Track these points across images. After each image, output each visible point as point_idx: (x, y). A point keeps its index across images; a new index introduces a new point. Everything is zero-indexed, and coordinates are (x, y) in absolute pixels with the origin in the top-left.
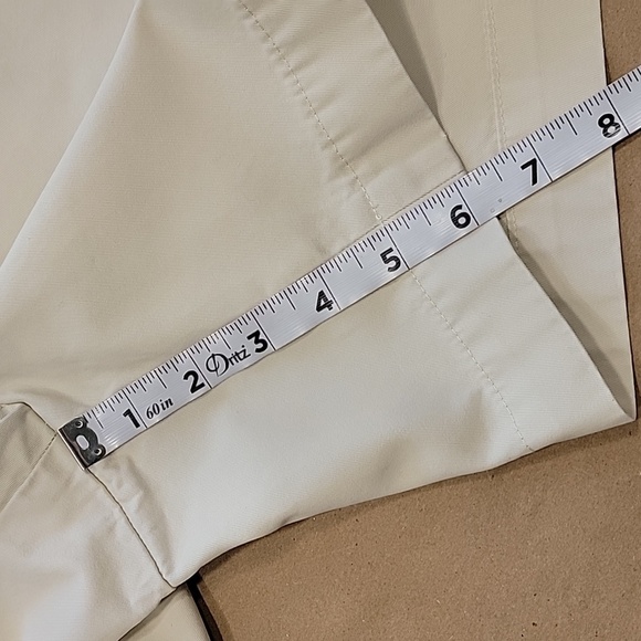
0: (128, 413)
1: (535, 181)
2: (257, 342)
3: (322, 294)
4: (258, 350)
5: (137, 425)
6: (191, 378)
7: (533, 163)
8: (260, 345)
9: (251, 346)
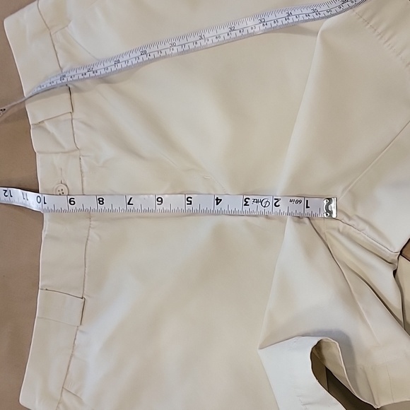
0: (307, 207)
1: (131, 199)
2: (247, 202)
3: (217, 204)
4: (249, 199)
5: (307, 201)
6: (277, 204)
7: (129, 204)
8: (247, 200)
9: (250, 202)
